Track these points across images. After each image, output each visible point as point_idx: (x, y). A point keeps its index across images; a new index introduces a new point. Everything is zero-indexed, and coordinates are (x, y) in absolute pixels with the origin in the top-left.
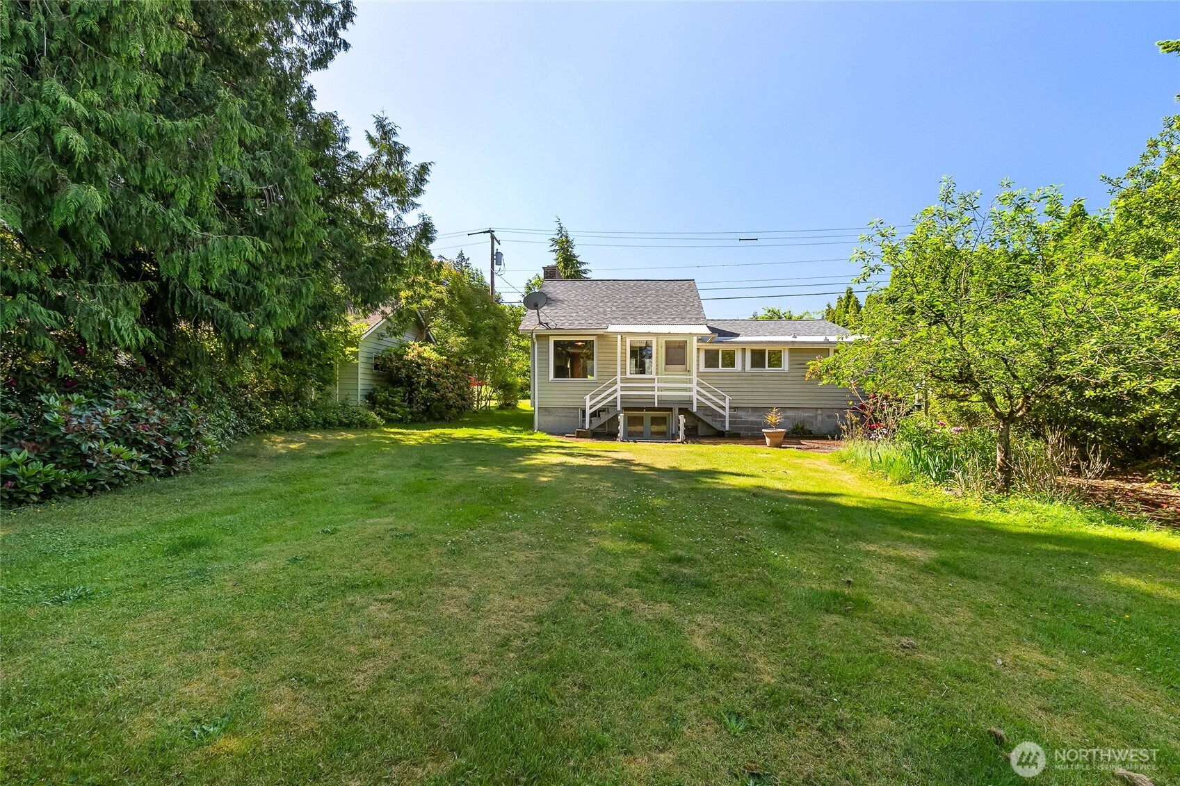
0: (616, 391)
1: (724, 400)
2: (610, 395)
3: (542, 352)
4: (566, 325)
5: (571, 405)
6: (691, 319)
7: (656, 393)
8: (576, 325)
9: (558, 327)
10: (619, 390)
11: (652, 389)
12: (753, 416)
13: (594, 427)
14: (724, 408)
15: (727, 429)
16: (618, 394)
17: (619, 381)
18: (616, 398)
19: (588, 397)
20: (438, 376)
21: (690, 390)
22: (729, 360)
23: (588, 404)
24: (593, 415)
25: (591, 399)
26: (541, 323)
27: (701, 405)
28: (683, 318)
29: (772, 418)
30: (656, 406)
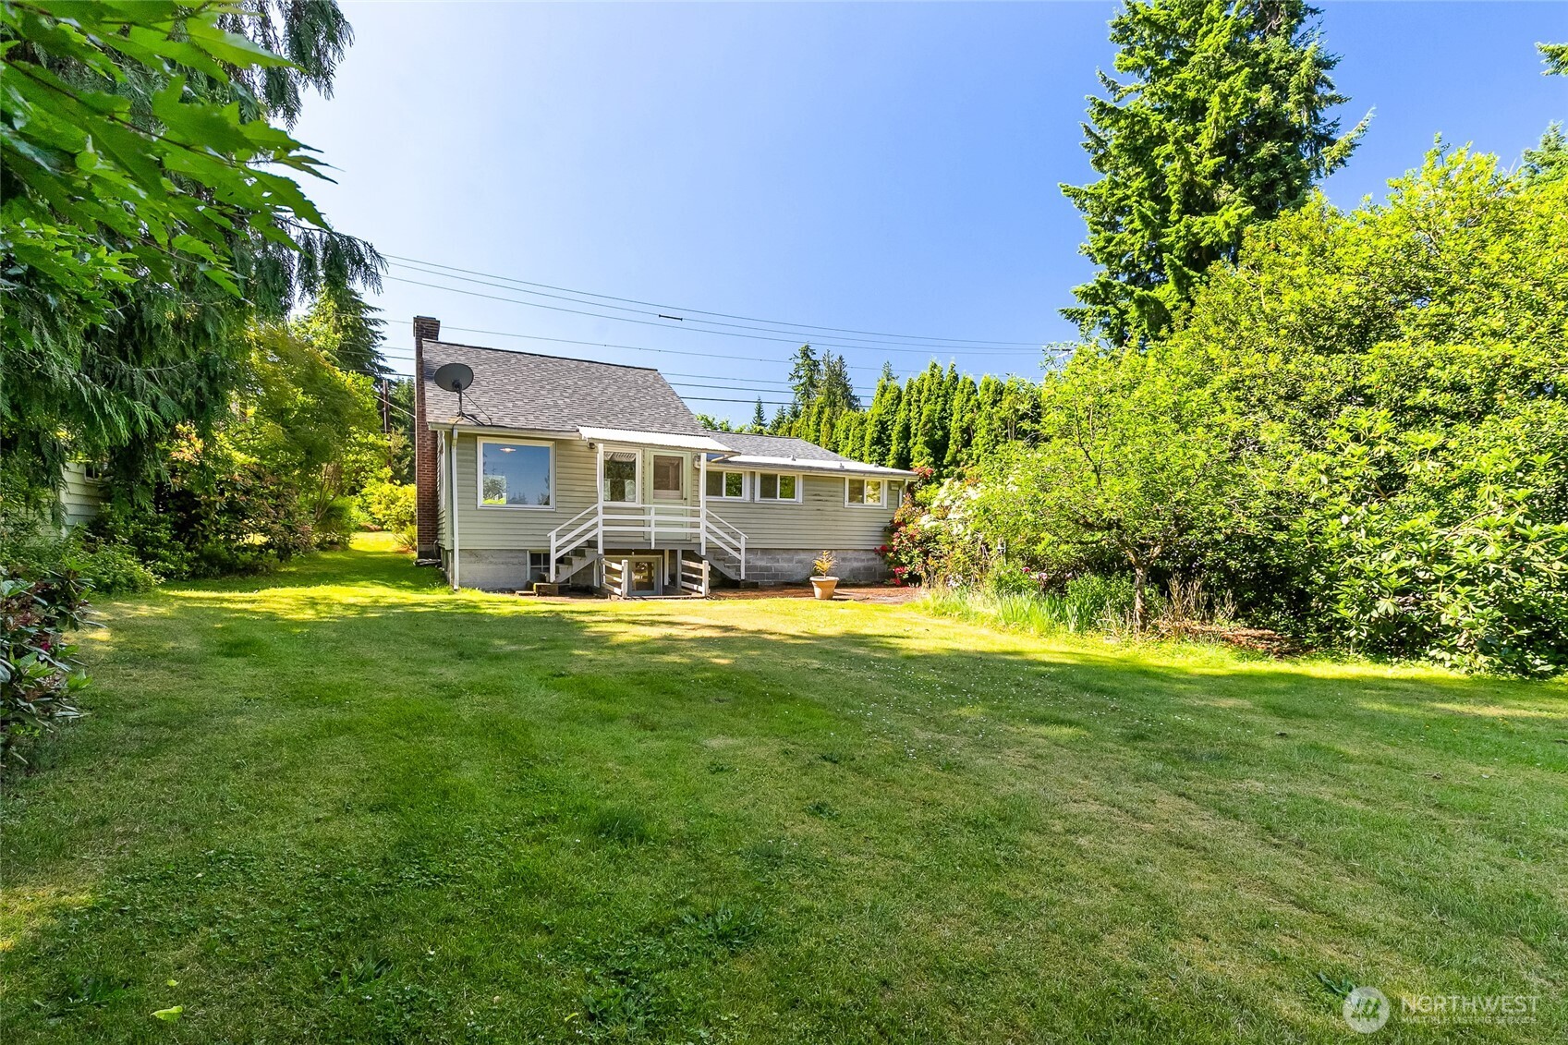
0: (596, 525)
1: (738, 540)
2: (587, 531)
3: (466, 461)
4: (507, 421)
5: (514, 546)
6: (683, 426)
7: (653, 530)
8: (521, 422)
9: (495, 421)
10: (600, 524)
11: (643, 523)
12: (762, 559)
13: (563, 578)
14: (737, 550)
15: (743, 577)
16: (600, 530)
17: (600, 510)
18: (596, 536)
19: (553, 535)
20: (247, 492)
21: (696, 525)
22: (735, 486)
23: (554, 545)
24: (560, 561)
25: (559, 536)
26: (461, 414)
27: (710, 545)
28: (674, 425)
29: (824, 563)
30: (653, 547)
